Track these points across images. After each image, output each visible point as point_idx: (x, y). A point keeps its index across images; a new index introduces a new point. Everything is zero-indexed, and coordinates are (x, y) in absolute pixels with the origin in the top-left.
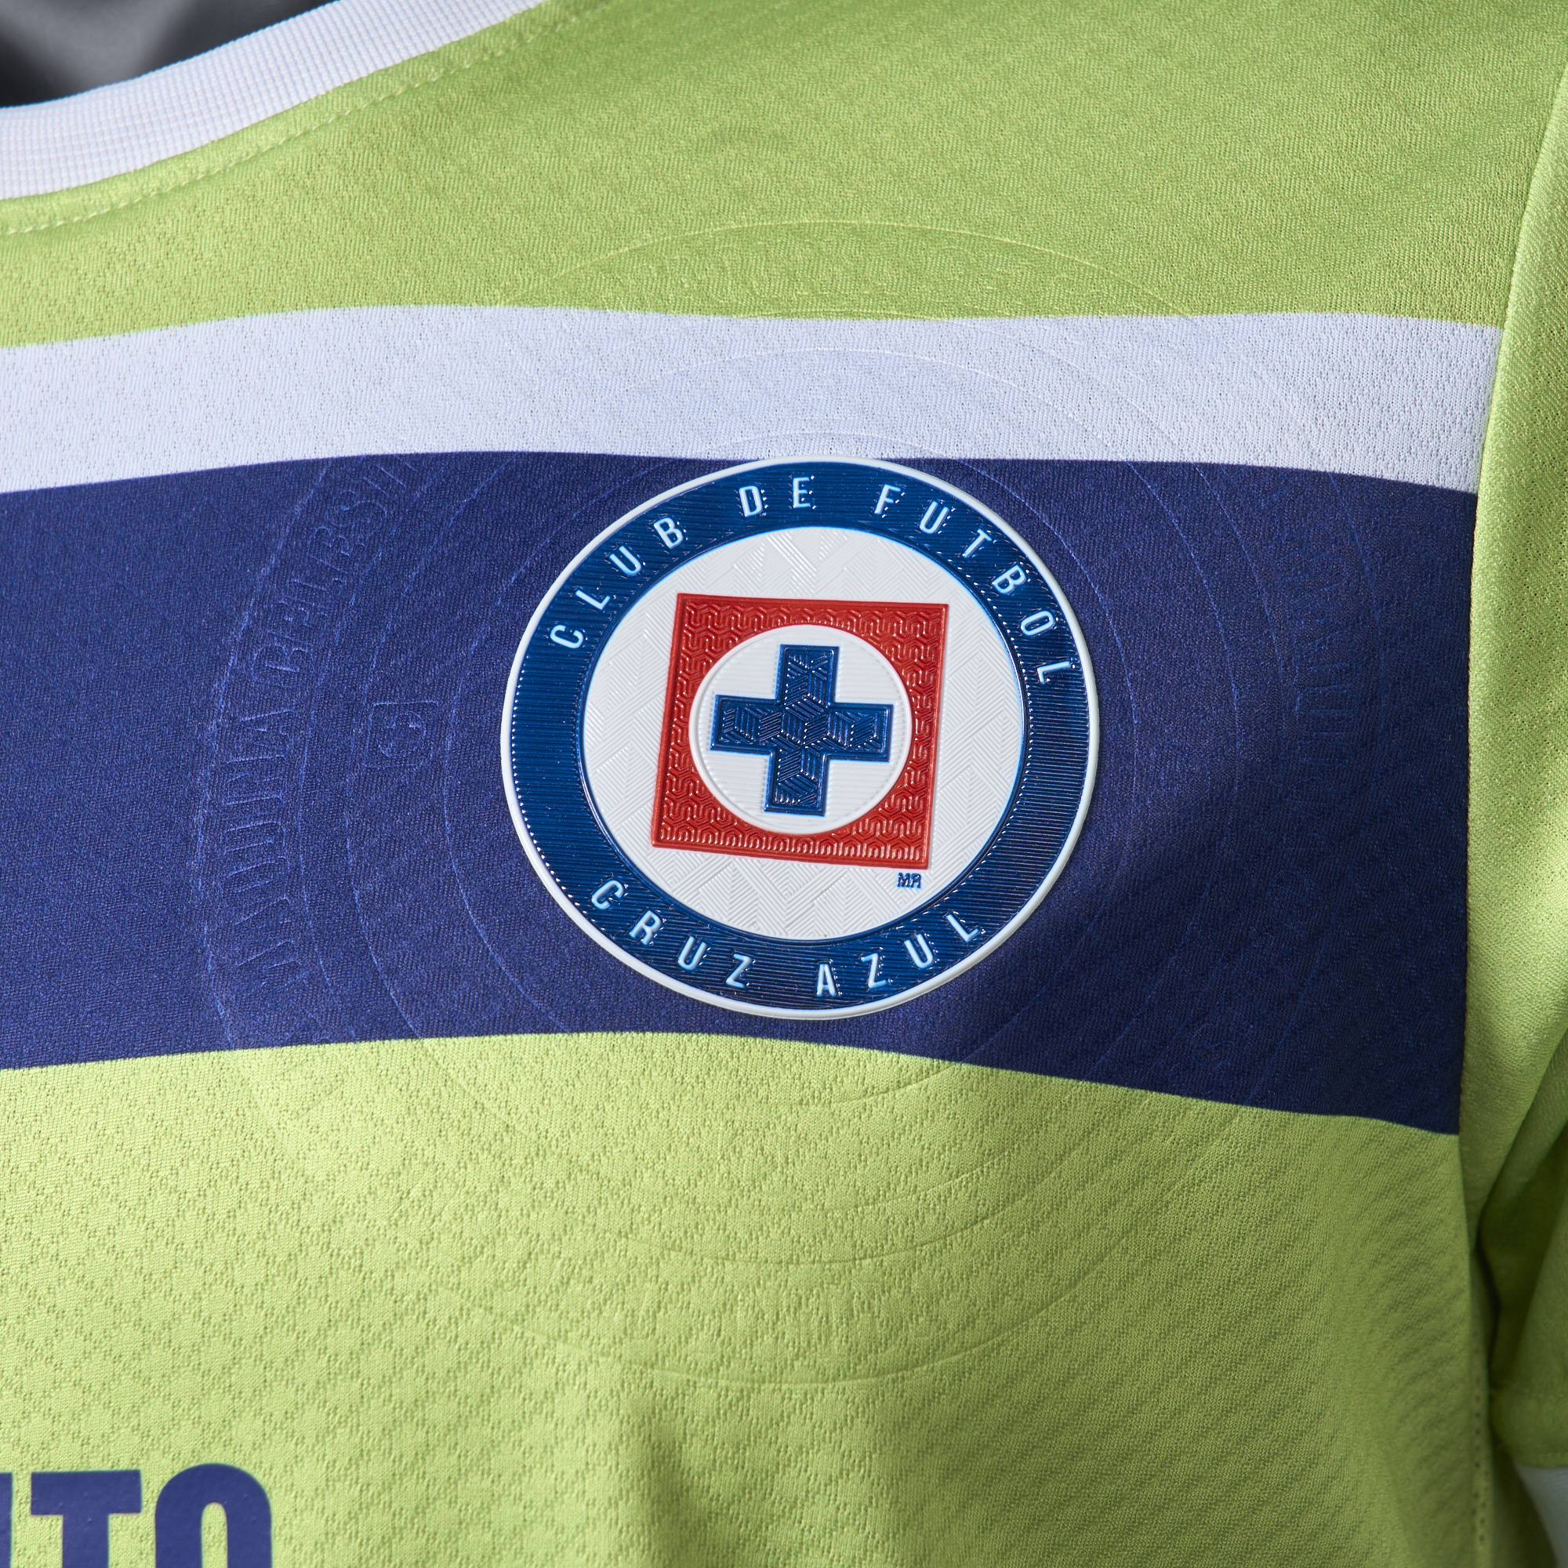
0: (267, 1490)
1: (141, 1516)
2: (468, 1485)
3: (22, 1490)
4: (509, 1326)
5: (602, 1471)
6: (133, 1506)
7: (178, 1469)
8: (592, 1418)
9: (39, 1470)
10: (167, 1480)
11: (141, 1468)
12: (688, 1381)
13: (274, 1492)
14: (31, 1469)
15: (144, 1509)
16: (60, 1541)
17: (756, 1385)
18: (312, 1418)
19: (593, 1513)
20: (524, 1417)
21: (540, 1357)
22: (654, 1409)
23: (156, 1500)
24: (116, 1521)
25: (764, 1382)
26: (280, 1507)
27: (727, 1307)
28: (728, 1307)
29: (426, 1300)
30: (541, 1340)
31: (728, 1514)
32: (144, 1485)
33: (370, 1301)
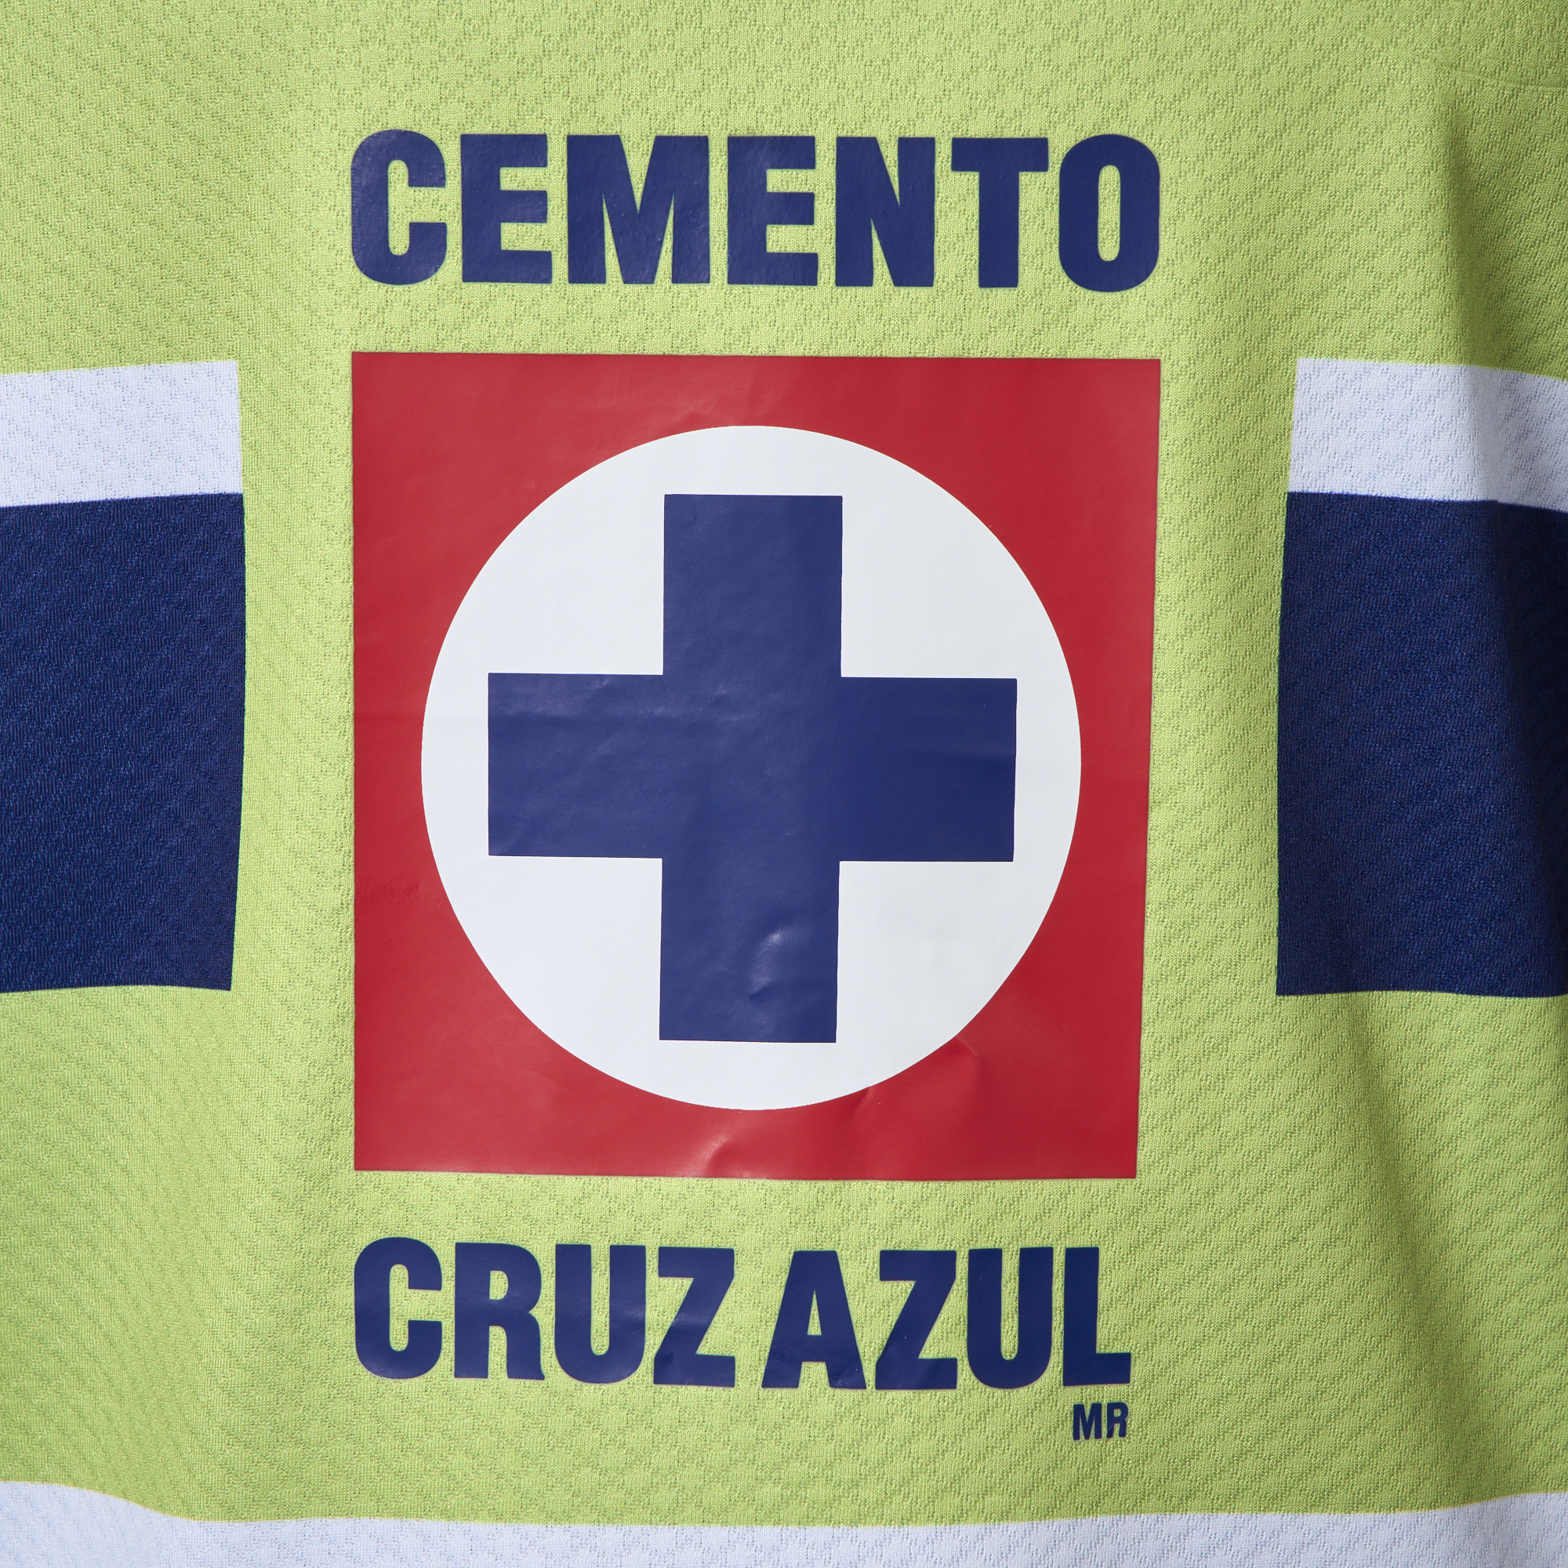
0: (1156, 155)
1: (1048, 174)
2: (1314, 156)
3: (944, 154)
4: (1354, 32)
5: (1420, 147)
6: (1041, 165)
7: (1082, 137)
8: (1414, 107)
9: (959, 135)
10: (1071, 147)
11: (1048, 136)
12: (1479, 80)
13: (1163, 158)
14: (952, 135)
15: (1050, 169)
16: (977, 193)
17: (1523, 87)
18: (1195, 103)
19: (1412, 180)
20: (1361, 105)
21: (1376, 58)
22: (1455, 101)
23: (1061, 162)
24: (1025, 178)
25: (1527, 85)
26: (1167, 170)
27: (1508, 24)
28: (1510, 23)
29: (1291, 9)
30: (1377, 45)
31: (1488, 186)
32: (1051, 150)
33: (1246, 9)
